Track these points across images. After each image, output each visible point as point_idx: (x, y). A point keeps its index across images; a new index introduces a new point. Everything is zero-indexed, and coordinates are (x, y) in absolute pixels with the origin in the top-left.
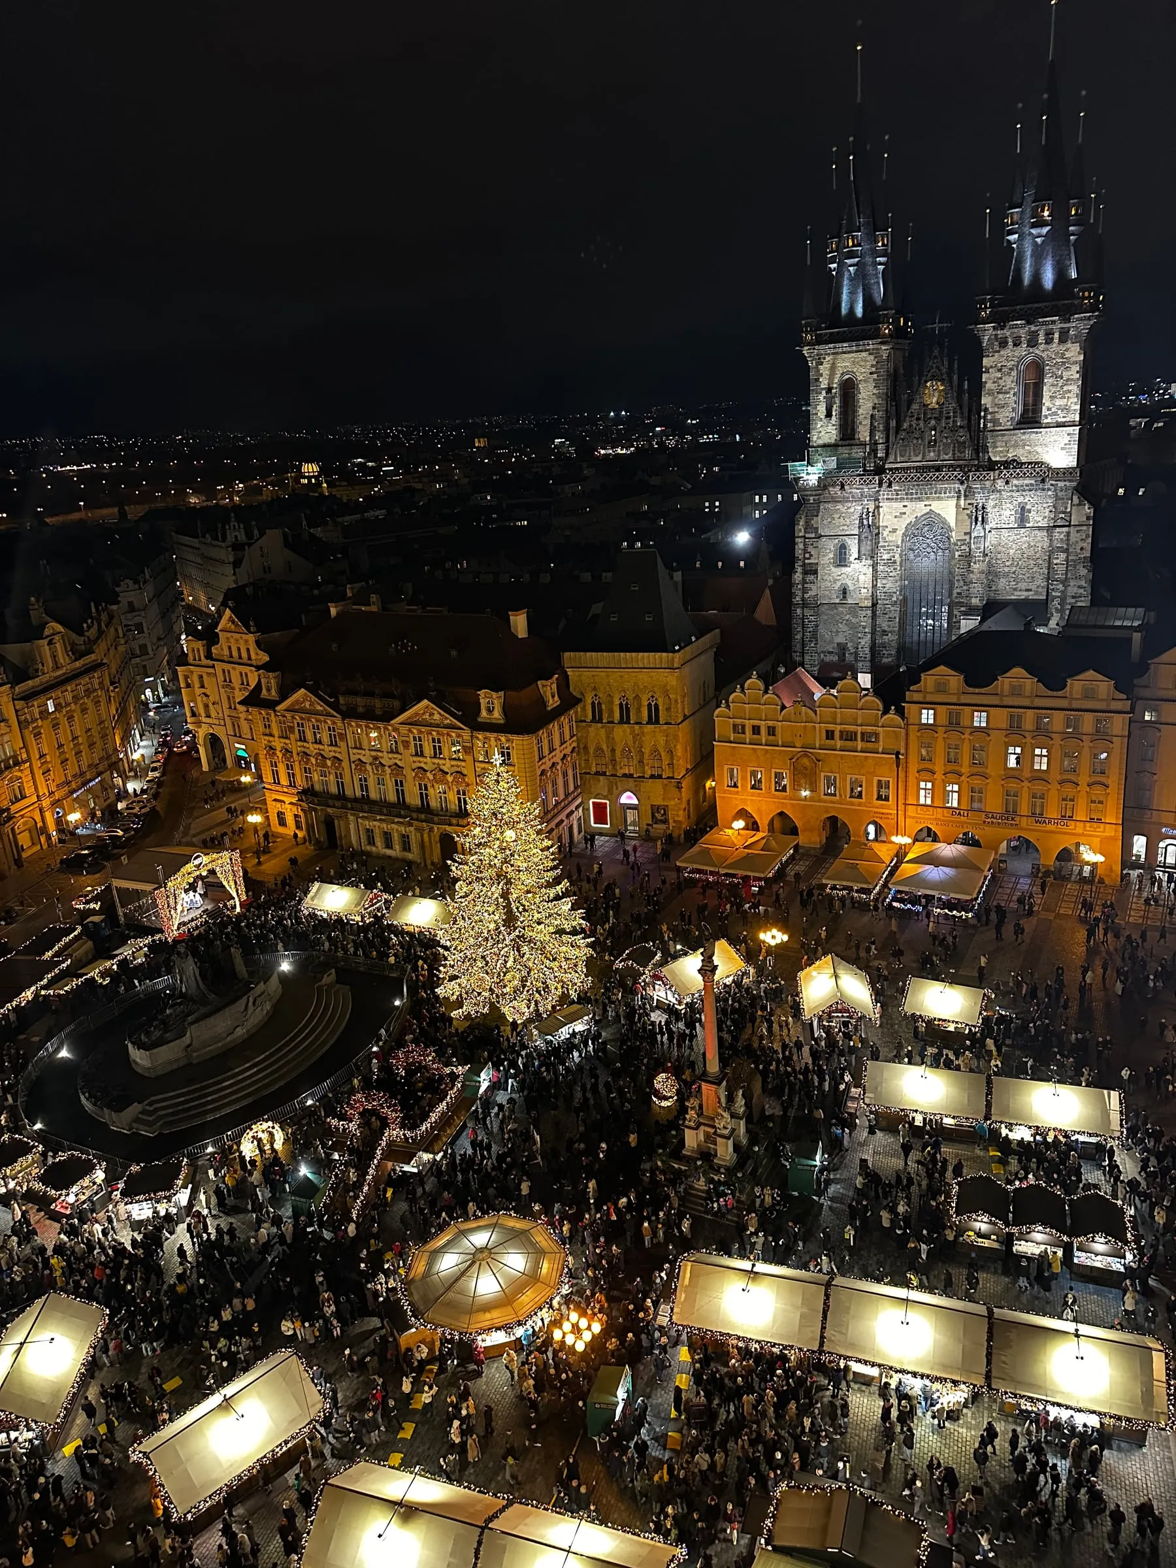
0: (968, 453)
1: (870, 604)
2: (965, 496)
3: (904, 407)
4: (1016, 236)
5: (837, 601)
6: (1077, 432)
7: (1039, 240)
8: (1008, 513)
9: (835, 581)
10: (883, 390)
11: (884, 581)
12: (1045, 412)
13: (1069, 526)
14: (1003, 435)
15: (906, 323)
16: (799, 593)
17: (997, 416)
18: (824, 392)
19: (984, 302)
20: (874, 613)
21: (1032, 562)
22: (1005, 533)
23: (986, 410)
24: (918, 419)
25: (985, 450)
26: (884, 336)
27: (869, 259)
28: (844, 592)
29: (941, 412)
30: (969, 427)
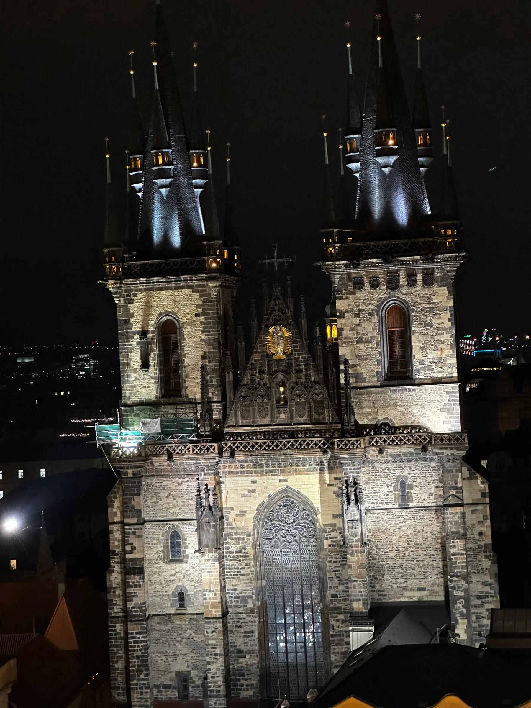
0: (328, 415)
1: (219, 614)
2: (330, 468)
3: (242, 355)
4: (358, 164)
5: (173, 611)
6: (457, 389)
7: (386, 170)
8: (385, 489)
9: (168, 583)
10: (214, 335)
11: (235, 582)
12: (416, 365)
13: (462, 505)
14: (368, 393)
15: (231, 255)
16: (118, 602)
17: (360, 370)
18: (137, 337)
19: (330, 235)
20: (225, 625)
21: (420, 552)
22: (384, 516)
23: (346, 362)
24: (261, 372)
25: (350, 410)
26: (211, 270)
27: (183, 180)
28: (182, 597)
29: (289, 365)
30: (326, 382)
